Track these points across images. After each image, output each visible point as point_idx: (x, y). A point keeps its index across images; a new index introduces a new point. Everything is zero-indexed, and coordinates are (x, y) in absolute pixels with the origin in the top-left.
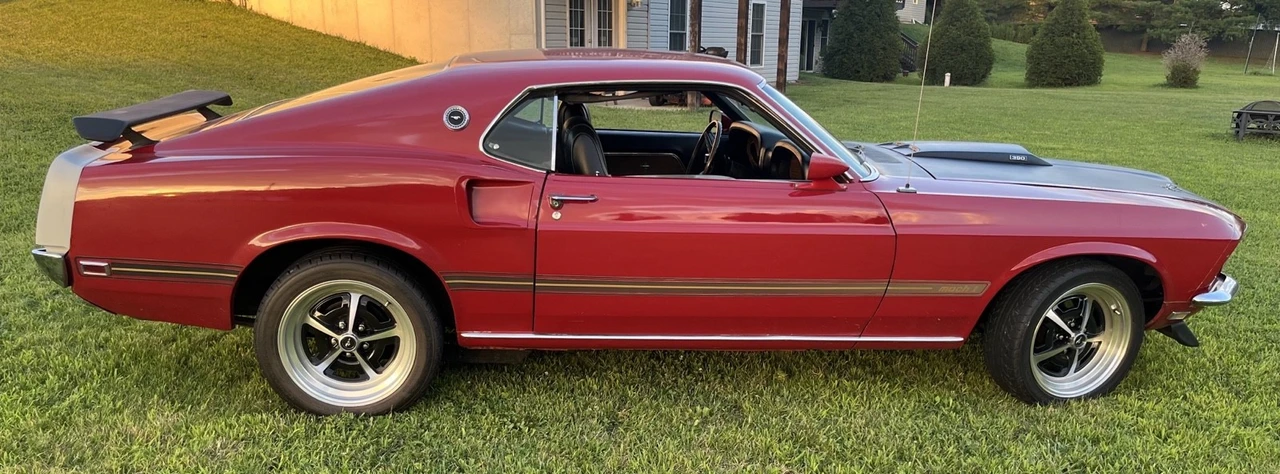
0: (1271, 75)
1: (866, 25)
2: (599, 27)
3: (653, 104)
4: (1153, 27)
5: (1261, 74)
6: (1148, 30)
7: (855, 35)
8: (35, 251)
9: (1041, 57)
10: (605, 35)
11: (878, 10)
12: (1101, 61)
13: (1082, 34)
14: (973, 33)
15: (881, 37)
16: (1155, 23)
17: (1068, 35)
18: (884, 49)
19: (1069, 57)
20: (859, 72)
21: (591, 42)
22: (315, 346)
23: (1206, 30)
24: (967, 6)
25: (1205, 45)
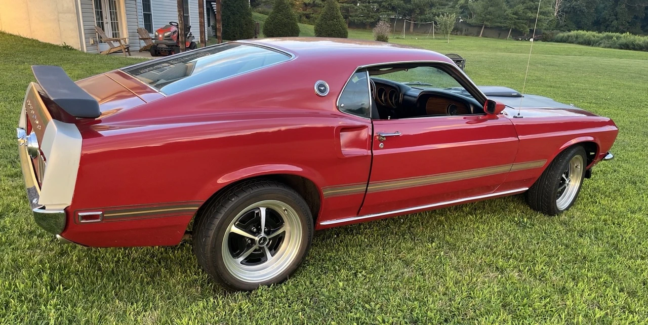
0: (403, 39)
1: (236, 12)
2: (110, 9)
3: (153, 55)
4: (351, 16)
5: (400, 39)
6: (349, 18)
7: (231, 17)
8: (36, 210)
9: (321, 30)
10: (114, 14)
11: (241, 4)
12: (347, 33)
13: (338, 20)
14: (289, 17)
15: (244, 18)
16: (351, 14)
17: (332, 20)
18: (246, 24)
19: (334, 31)
20: (235, 36)
21: (106, 18)
22: (237, 245)
23: (373, 18)
24: (284, 4)
25: (389, 26)
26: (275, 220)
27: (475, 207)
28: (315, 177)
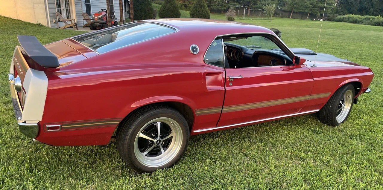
1: (142, 3)
3: (91, 29)
4: (212, 6)
5: (242, 19)
6: (211, 7)
7: (139, 6)
8: (20, 123)
9: (194, 14)
13: (204, 8)
14: (174, 6)
15: (147, 7)
16: (212, 4)
17: (200, 8)
19: (202, 14)
21: (63, 7)
23: (225, 7)
25: (235, 11)
26: (166, 129)
27: (287, 121)
28: (191, 103)
